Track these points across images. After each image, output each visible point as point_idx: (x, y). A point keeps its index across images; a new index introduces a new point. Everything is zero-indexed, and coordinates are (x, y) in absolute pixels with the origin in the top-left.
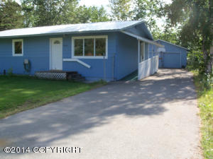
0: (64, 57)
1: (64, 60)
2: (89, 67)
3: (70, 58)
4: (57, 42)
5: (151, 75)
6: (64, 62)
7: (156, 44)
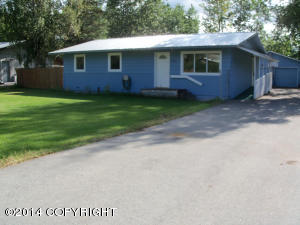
0: (171, 74)
1: (173, 76)
2: (200, 84)
3: (179, 74)
4: (163, 57)
5: (265, 95)
6: (171, 79)
7: (268, 58)
